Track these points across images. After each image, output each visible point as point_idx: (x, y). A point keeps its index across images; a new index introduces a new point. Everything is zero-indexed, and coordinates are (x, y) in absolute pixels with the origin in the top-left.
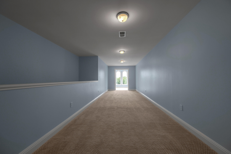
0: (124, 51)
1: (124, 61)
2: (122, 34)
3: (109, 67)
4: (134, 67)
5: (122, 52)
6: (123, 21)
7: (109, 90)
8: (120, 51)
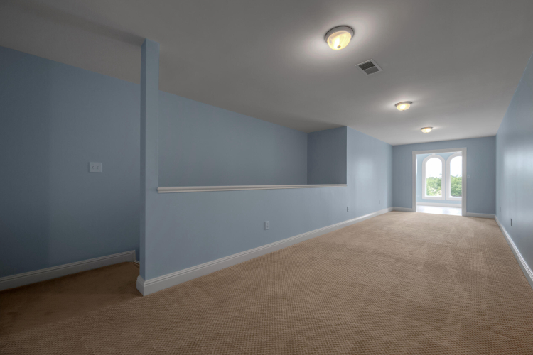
0: (411, 103)
1: (434, 128)
2: (368, 67)
3: (396, 150)
4: (492, 139)
5: (403, 107)
6: (339, 47)
7: (394, 210)
8: (396, 105)
